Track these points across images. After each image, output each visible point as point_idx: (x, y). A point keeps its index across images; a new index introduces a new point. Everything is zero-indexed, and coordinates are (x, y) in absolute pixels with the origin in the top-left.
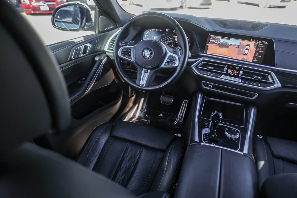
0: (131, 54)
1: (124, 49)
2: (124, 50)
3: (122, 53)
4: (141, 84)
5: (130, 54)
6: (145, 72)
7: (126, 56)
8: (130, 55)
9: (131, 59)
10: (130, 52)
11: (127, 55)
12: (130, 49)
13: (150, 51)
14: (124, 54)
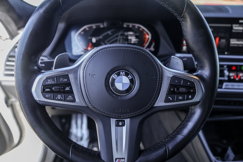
0: (71, 88)
1: (47, 78)
2: (50, 82)
3: (43, 91)
4: (116, 159)
5: (67, 89)
6: (117, 125)
7: (59, 97)
8: (71, 92)
9: (74, 101)
10: (69, 84)
11: (59, 92)
12: (67, 76)
13: (127, 75)
14: (52, 92)
